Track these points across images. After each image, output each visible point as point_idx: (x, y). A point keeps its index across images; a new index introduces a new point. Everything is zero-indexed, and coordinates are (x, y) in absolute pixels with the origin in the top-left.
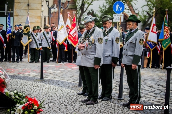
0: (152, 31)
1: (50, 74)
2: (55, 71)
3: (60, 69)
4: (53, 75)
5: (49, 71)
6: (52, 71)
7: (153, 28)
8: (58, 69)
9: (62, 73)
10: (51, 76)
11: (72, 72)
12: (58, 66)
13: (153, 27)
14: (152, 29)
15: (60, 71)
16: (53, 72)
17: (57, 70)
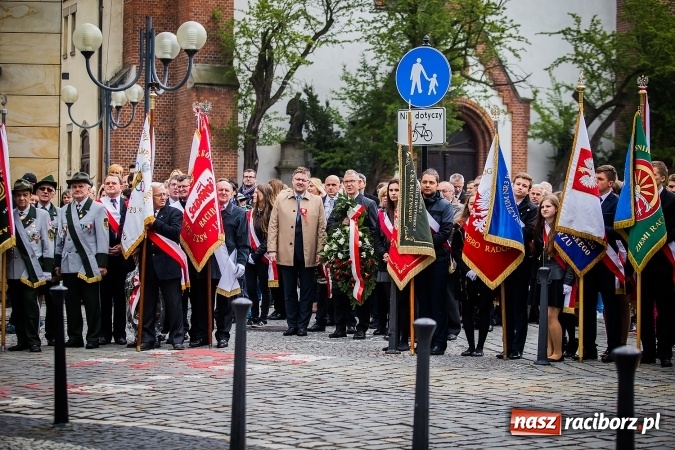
0: (578, 186)
1: (102, 402)
2: (128, 388)
3: (151, 378)
4: (118, 403)
5: (99, 386)
6: (110, 388)
7: (582, 170)
8: (140, 378)
9: (160, 396)
10: (107, 408)
11: (207, 388)
12: (144, 362)
13: (581, 163)
14: (579, 175)
15: (150, 387)
16: (118, 391)
17: (137, 381)
